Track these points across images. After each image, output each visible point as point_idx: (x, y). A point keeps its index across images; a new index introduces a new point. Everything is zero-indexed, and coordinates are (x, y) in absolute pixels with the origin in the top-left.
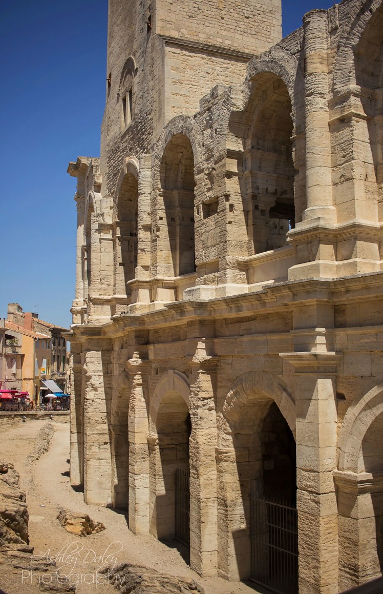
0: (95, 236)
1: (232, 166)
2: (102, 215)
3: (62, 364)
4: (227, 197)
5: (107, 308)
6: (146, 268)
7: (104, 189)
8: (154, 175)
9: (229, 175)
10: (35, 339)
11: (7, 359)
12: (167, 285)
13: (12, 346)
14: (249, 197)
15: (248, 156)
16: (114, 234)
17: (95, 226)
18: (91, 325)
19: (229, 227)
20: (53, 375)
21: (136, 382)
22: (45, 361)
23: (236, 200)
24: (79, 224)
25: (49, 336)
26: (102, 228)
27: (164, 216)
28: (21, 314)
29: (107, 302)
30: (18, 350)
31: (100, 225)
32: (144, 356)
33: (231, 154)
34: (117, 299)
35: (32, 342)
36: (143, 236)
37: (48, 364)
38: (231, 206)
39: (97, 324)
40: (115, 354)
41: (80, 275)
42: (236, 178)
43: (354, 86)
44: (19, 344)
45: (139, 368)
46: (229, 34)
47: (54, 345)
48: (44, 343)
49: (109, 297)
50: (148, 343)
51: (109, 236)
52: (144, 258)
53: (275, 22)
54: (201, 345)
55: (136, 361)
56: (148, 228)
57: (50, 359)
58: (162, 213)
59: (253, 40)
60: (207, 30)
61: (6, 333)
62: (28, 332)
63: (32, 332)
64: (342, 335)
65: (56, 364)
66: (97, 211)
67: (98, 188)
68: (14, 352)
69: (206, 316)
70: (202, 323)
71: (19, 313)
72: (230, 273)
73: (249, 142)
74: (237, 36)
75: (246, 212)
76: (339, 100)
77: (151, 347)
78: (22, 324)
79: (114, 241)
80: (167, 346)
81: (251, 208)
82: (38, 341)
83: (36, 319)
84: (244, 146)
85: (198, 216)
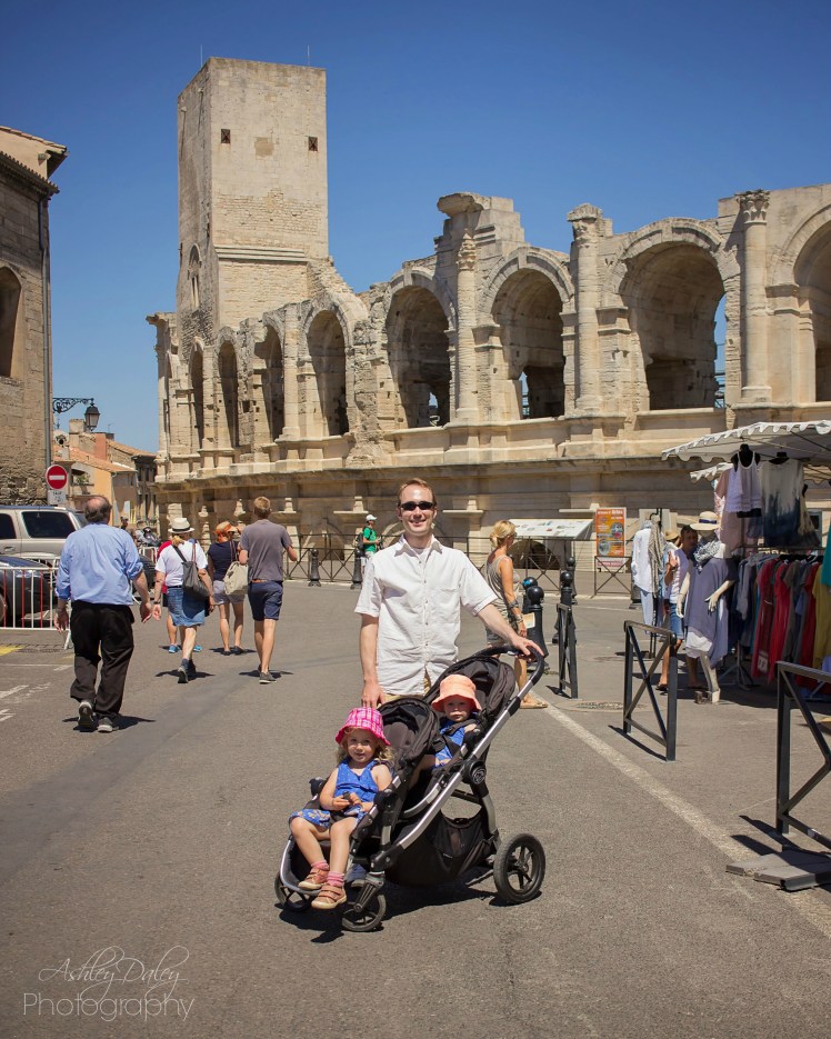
0: (173, 401)
1: (258, 380)
2: (179, 381)
3: (152, 503)
4: (255, 403)
5: (186, 465)
6: (211, 440)
7: (180, 351)
8: (214, 366)
9: (256, 387)
10: (113, 474)
11: (75, 503)
12: (226, 455)
13: (82, 485)
14: (270, 402)
15: (269, 372)
16: (190, 399)
17: (172, 392)
18: (171, 481)
19: (256, 423)
20: (140, 523)
21: (205, 530)
22: (127, 504)
23: (261, 404)
24: (160, 377)
25: (133, 468)
26: (179, 393)
27: (222, 399)
28: (90, 436)
29: (186, 460)
30: (89, 489)
31: (177, 391)
32: (210, 510)
33: (257, 372)
34: (193, 458)
35: (109, 478)
36: (208, 413)
37: (132, 507)
38: (258, 409)
39: (177, 481)
40: (193, 506)
41: (163, 427)
42: (260, 388)
43: (308, 357)
44: (91, 482)
45: (206, 519)
46: (278, 234)
47: (140, 480)
48: (126, 478)
49: (187, 456)
50: (213, 499)
51: (185, 400)
52: (209, 432)
53: (321, 215)
54: (239, 504)
55: (204, 513)
56: (210, 407)
57: (135, 500)
58: (220, 397)
59: (299, 236)
60: (259, 234)
61: (74, 467)
62: (101, 462)
63: (108, 462)
64: (301, 502)
65: (143, 506)
66: (175, 377)
67: (175, 350)
68: (85, 492)
69: (241, 485)
70: (239, 489)
71: (87, 435)
72: (257, 455)
73: (270, 362)
74: (285, 235)
75: (268, 412)
76: (301, 363)
77: (215, 503)
78: (92, 450)
79: (190, 405)
80: (224, 502)
81: (271, 409)
82: (118, 477)
83: (111, 443)
84: (267, 364)
85: (240, 409)
